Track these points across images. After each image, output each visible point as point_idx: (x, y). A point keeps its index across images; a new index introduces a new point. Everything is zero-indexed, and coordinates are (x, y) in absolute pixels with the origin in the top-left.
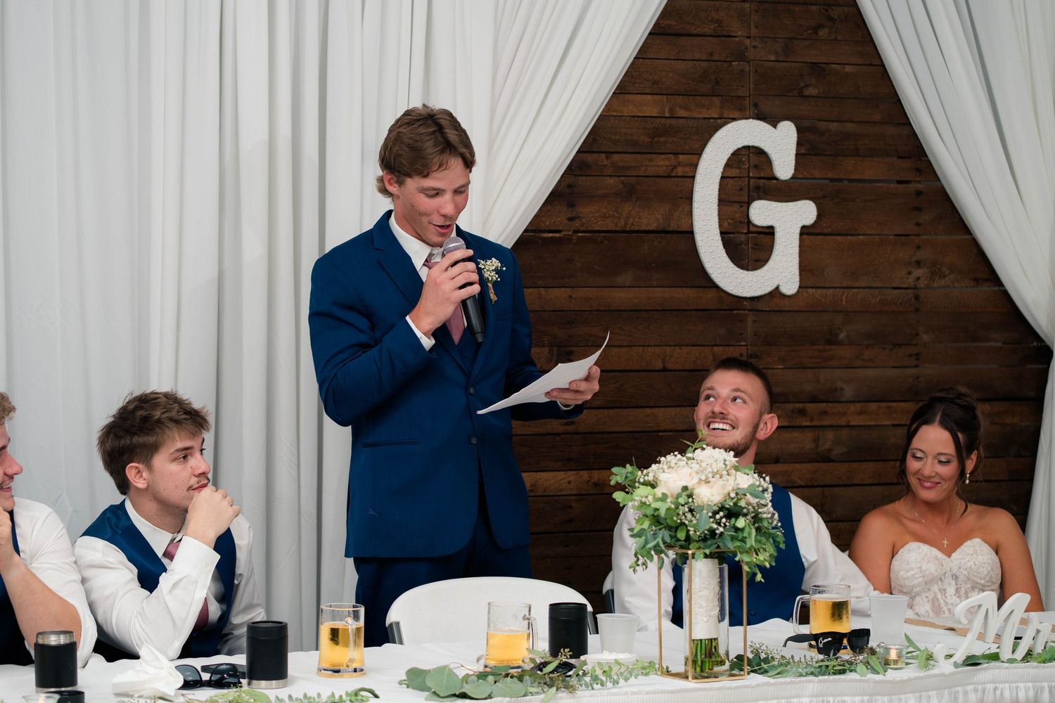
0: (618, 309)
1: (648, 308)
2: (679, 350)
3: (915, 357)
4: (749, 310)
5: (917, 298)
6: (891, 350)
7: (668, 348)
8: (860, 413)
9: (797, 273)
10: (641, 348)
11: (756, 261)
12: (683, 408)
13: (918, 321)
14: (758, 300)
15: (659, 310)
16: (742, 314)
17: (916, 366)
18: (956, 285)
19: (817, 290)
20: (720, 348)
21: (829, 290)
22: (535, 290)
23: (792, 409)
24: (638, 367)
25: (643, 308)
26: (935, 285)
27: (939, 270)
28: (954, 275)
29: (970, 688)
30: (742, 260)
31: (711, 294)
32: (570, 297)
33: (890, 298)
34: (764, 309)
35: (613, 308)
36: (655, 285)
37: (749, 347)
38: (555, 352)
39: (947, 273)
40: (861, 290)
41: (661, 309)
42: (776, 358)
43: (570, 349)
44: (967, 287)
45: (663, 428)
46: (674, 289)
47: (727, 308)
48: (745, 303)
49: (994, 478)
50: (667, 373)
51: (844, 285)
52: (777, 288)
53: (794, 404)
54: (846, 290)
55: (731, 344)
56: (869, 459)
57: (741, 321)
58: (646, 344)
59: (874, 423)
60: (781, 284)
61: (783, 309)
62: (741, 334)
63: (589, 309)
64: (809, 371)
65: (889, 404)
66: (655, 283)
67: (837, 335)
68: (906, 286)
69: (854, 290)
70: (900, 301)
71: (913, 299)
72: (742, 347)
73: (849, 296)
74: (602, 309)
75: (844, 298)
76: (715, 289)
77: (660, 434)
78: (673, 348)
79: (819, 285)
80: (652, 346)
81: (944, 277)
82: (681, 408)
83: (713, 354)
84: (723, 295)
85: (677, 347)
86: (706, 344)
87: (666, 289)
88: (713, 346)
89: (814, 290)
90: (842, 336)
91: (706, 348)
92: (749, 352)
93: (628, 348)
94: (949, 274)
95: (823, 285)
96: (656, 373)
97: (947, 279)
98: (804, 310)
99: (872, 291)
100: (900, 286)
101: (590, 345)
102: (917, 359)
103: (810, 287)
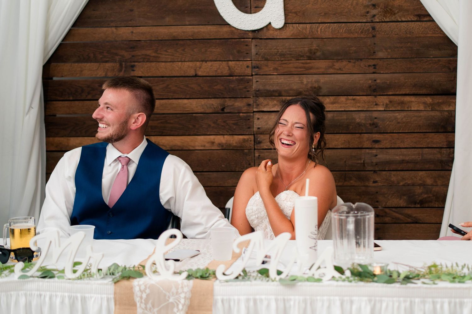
0: (164, 39)
1: (184, 38)
2: (206, 64)
3: (373, 67)
4: (252, 39)
5: (374, 28)
6: (355, 63)
7: (198, 62)
8: (333, 103)
9: (283, 14)
10: (180, 63)
11: (256, 7)
12: (209, 100)
13: (375, 44)
14: (258, 32)
15: (191, 40)
16: (247, 41)
17: (374, 73)
18: (403, 19)
19: (299, 24)
20: (233, 62)
21: (309, 24)
22: (110, 29)
23: (284, 100)
24: (178, 75)
25: (180, 38)
26: (388, 20)
27: (391, 10)
28: (401, 13)
29: (20, 293)
30: (247, 7)
31: (225, 29)
32: (132, 32)
33: (353, 29)
34: (263, 38)
35: (160, 39)
36: (188, 24)
37: (253, 61)
38: (124, 66)
39: (396, 12)
40: (332, 24)
41: (192, 38)
42: (272, 69)
43: (133, 64)
44: (412, 21)
45: (196, 111)
46: (200, 26)
47: (238, 37)
48: (249, 34)
49: (435, 146)
50: (197, 78)
51: (320, 22)
52: (270, 23)
53: (285, 97)
54: (321, 24)
55: (240, 60)
56: (340, 132)
57: (247, 45)
58: (183, 60)
59: (343, 110)
60: (271, 22)
61: (275, 37)
62: (247, 53)
63: (145, 40)
64: (295, 76)
65: (354, 97)
66: (187, 23)
67: (315, 53)
68: (365, 21)
69: (326, 24)
70: (361, 31)
71: (371, 30)
72: (248, 62)
73: (323, 28)
74: (153, 39)
75: (319, 30)
76: (228, 26)
77: (194, 115)
78: (201, 62)
79: (301, 22)
80: (187, 61)
81: (395, 14)
82: (208, 99)
83: (229, 66)
84: (233, 29)
85: (204, 62)
86: (223, 60)
87: (194, 26)
88: (228, 61)
89: (297, 25)
90: (319, 54)
91: (224, 62)
92: (253, 64)
93: (171, 63)
94: (398, 12)
95: (303, 22)
96: (190, 78)
97: (397, 15)
98: (291, 38)
99: (340, 25)
100: (361, 21)
101: (146, 61)
102: (374, 68)
103: (294, 23)
